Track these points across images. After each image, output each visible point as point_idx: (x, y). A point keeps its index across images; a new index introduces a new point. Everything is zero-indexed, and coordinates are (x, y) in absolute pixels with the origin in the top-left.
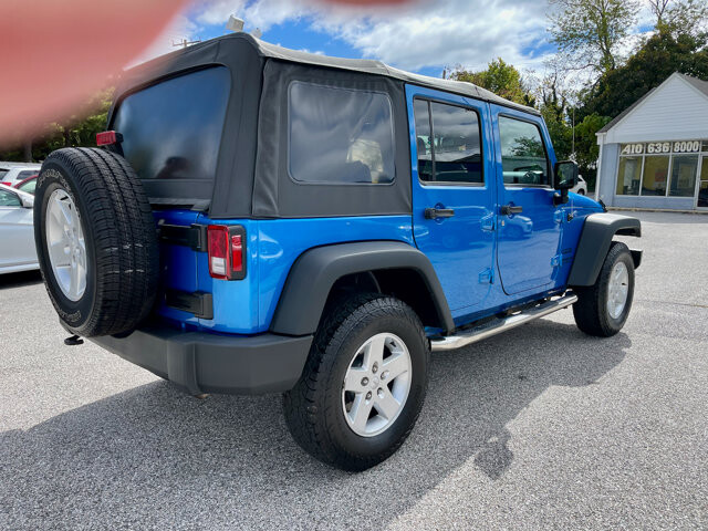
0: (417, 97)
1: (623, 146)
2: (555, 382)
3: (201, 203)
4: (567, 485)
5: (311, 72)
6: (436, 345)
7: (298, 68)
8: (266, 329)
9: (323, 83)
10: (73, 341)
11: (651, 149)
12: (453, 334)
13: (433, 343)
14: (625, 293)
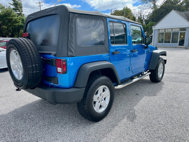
0: (110, 21)
1: (159, 30)
2: (146, 95)
3: (54, 53)
4: (151, 123)
5: (82, 15)
6: (116, 87)
7: (79, 14)
8: (73, 86)
9: (85, 18)
10: (18, 90)
11: (166, 31)
12: (120, 84)
13: (115, 87)
14: (162, 71)
